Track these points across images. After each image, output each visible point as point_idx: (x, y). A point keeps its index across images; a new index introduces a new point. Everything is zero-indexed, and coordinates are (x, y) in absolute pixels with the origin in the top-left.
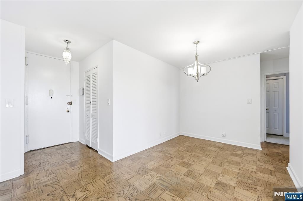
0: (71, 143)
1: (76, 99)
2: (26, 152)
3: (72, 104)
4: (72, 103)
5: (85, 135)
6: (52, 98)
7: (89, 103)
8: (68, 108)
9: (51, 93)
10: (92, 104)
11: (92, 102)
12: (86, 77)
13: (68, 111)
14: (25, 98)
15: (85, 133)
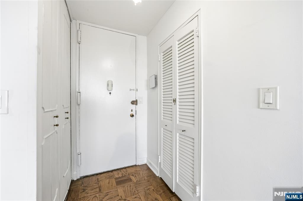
0: (136, 165)
1: (143, 95)
2: (78, 178)
3: (137, 103)
4: (137, 101)
5: (159, 159)
6: (110, 93)
7: (172, 101)
8: (132, 111)
9: (110, 86)
10: (178, 103)
11: (178, 100)
12: (162, 54)
13: (132, 116)
14: (77, 94)
15: (159, 157)
